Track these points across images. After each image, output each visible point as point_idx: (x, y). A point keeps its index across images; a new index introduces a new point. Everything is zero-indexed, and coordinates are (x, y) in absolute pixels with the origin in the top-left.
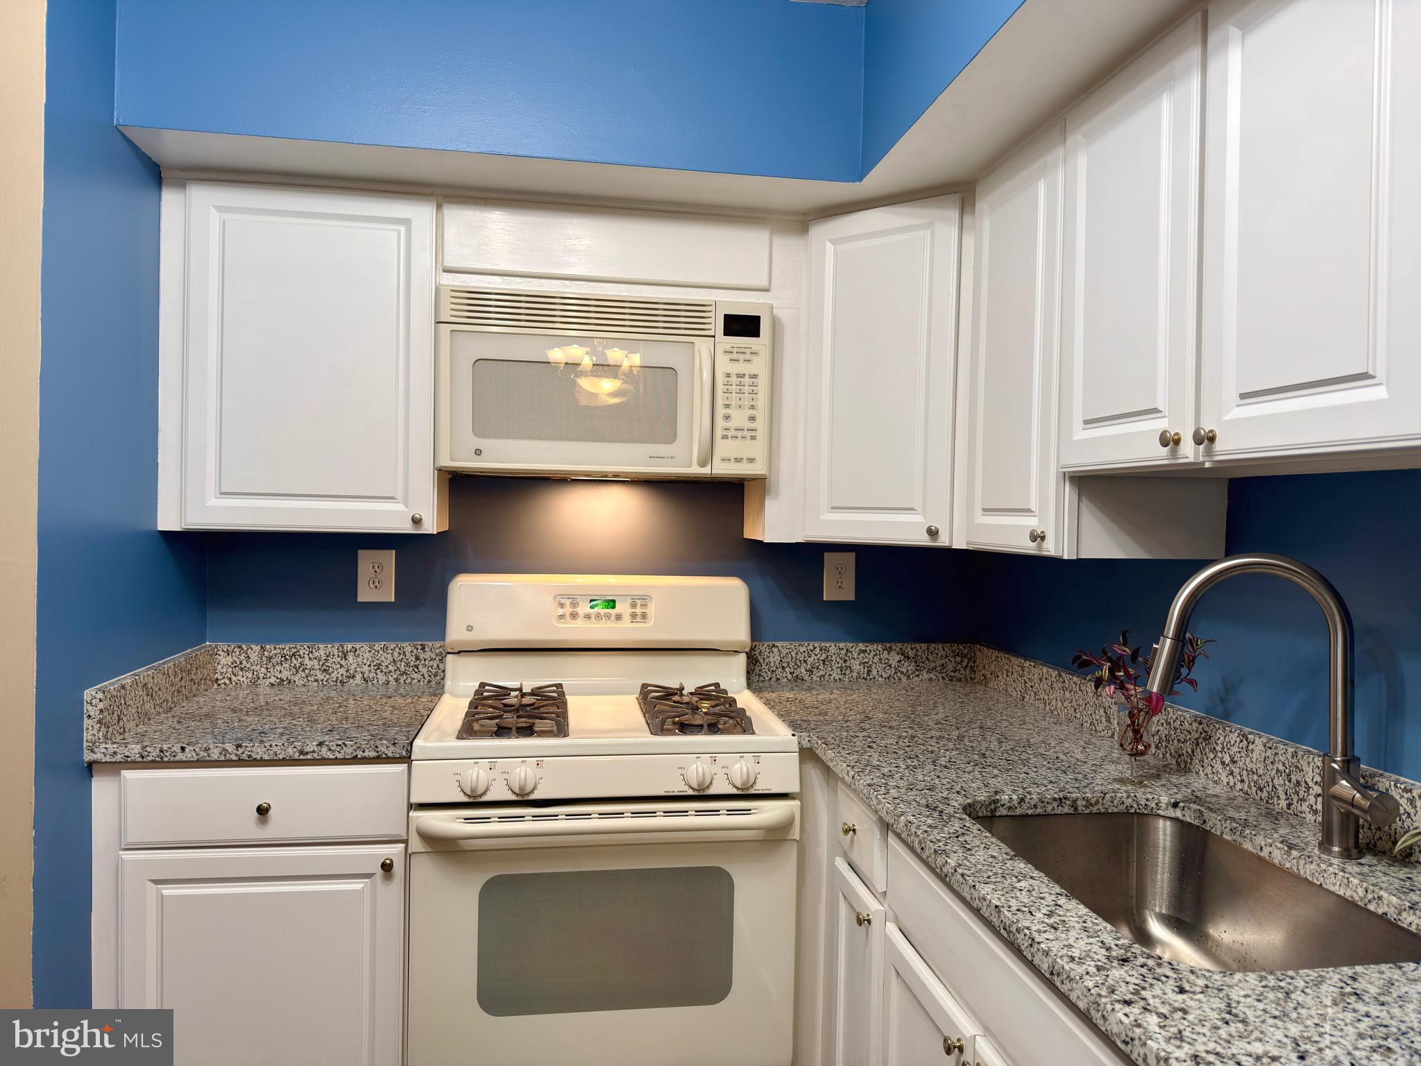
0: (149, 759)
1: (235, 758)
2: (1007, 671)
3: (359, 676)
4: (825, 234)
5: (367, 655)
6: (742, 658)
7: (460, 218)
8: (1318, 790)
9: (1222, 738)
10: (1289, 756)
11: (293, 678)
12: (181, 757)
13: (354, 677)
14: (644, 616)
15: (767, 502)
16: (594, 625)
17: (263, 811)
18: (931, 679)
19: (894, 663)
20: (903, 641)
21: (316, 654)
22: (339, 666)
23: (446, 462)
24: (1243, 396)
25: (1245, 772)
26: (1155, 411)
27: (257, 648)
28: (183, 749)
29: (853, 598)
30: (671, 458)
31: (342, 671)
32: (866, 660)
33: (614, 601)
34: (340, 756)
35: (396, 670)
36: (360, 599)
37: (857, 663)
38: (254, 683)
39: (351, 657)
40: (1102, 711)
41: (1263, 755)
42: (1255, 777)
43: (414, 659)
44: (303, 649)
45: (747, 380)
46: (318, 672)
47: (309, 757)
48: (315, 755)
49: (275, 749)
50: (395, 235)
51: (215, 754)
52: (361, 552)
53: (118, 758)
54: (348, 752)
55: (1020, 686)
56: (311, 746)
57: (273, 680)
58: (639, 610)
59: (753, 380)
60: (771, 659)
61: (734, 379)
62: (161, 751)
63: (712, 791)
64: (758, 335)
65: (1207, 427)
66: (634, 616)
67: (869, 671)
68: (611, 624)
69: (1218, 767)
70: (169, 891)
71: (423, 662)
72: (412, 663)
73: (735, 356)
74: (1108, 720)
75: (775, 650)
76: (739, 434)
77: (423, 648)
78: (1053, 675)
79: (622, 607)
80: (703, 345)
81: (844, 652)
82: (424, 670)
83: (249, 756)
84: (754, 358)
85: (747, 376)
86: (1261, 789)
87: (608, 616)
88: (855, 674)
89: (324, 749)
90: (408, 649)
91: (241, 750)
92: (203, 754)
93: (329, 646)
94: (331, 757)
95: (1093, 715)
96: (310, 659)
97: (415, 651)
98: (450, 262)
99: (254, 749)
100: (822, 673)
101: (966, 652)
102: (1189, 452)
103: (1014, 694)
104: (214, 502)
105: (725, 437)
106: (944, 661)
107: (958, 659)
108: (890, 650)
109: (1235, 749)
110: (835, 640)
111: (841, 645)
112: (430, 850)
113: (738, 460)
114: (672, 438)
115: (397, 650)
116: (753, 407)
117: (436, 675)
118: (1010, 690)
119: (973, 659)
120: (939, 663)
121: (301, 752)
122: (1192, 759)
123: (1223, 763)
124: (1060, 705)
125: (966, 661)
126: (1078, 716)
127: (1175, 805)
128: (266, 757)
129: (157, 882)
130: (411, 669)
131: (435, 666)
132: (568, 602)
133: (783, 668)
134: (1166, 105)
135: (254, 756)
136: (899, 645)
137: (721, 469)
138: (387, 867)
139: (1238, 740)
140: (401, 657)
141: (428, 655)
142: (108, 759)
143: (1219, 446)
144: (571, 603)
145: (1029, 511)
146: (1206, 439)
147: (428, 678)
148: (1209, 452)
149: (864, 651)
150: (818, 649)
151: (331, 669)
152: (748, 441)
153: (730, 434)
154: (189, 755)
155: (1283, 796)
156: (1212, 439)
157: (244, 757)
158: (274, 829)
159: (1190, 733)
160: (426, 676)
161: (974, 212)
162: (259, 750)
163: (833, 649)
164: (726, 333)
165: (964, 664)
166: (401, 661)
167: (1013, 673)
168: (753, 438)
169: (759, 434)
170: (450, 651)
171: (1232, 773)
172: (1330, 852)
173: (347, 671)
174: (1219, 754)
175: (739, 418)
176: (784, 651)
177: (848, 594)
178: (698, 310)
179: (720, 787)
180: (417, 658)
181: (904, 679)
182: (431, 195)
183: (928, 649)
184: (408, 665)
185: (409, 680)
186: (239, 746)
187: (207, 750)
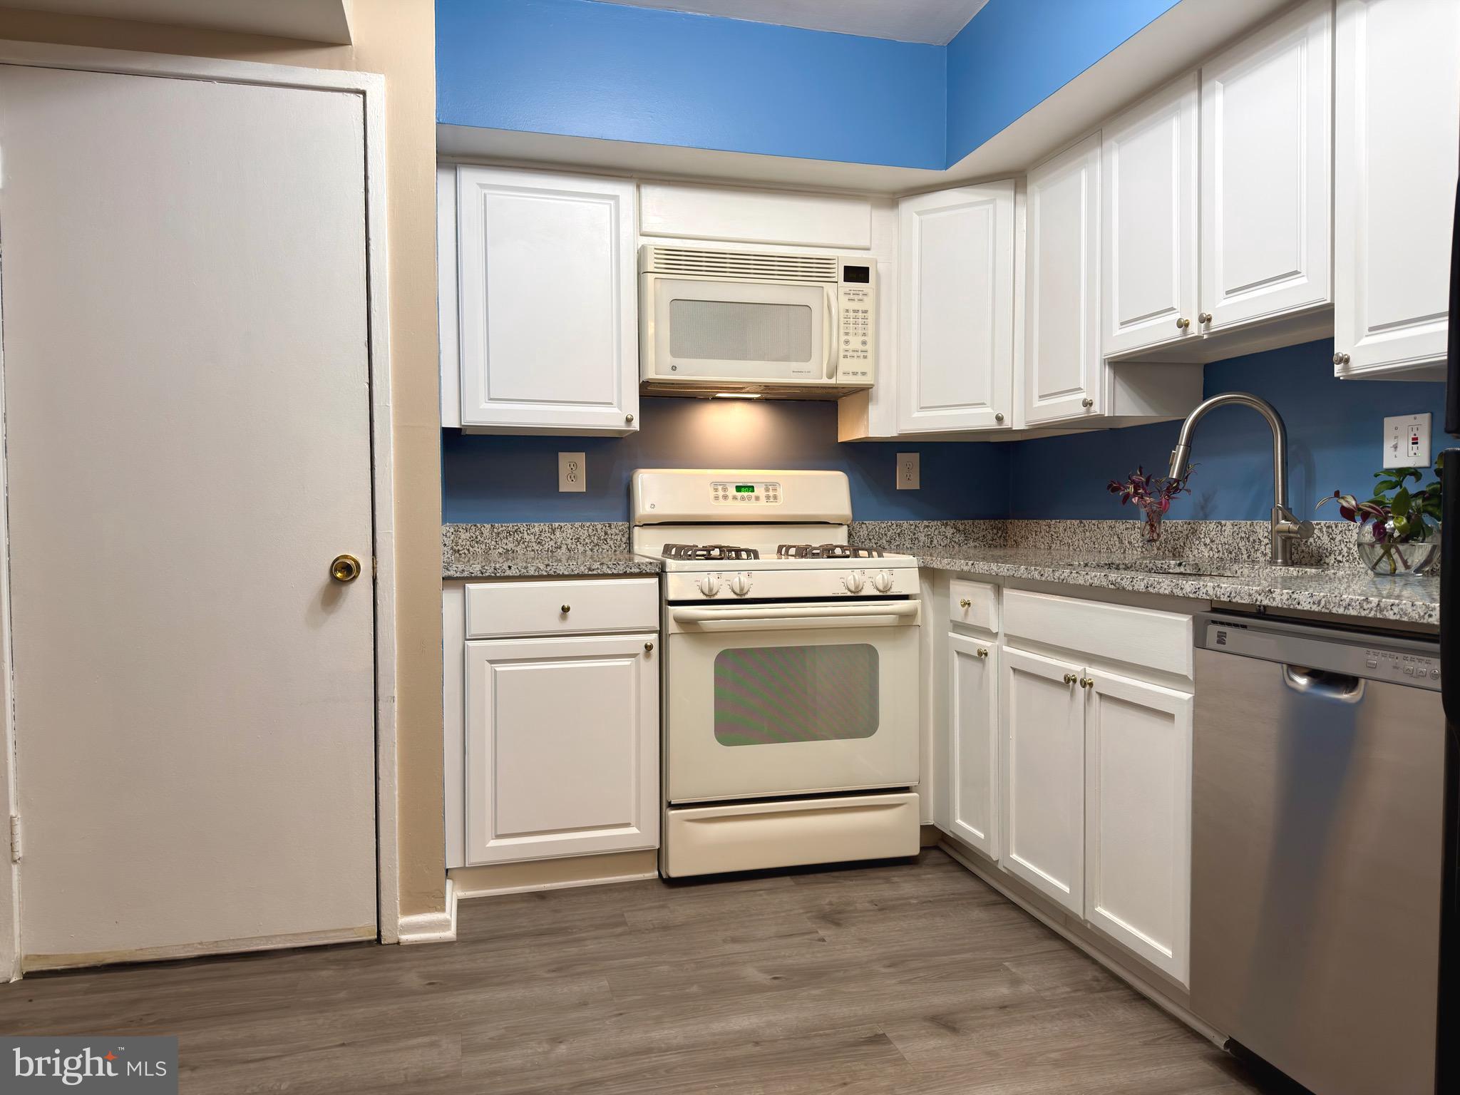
0: (487, 574)
1: (545, 574)
2: (1036, 532)
3: (564, 547)
4: (910, 209)
5: (570, 531)
6: (845, 529)
7: (653, 195)
8: (1266, 541)
9: (1204, 529)
10: (1248, 526)
11: (516, 549)
12: (508, 573)
13: (561, 547)
14: (775, 497)
15: (870, 407)
16: (739, 504)
17: (565, 610)
18: (975, 547)
19: (949, 535)
20: (956, 519)
21: (533, 530)
22: (549, 539)
23: (651, 374)
24: (1228, 293)
25: (1220, 546)
26: (1172, 309)
27: (488, 526)
28: (510, 567)
29: (918, 487)
30: (808, 372)
31: (552, 543)
32: (929, 533)
33: (753, 487)
34: (615, 572)
35: (590, 543)
36: (562, 489)
37: (923, 535)
38: (487, 552)
39: (558, 533)
40: (1116, 537)
41: (1232, 530)
42: (1227, 546)
43: (603, 534)
44: (523, 527)
45: (860, 314)
46: (534, 544)
47: (595, 572)
48: (599, 571)
49: (572, 567)
50: (607, 207)
51: (532, 572)
52: (560, 453)
53: (466, 574)
54: (620, 569)
55: (1048, 540)
56: (596, 565)
57: (501, 550)
58: (771, 493)
59: (865, 314)
60: (861, 533)
61: (851, 314)
62: (495, 569)
63: (863, 593)
64: (867, 281)
65: (1206, 312)
66: (768, 497)
67: (932, 541)
68: (753, 503)
69: (1202, 548)
70: (500, 668)
71: (610, 536)
72: (602, 537)
73: (852, 297)
74: (1121, 542)
75: (863, 526)
76: (855, 354)
77: (610, 526)
78: (1076, 524)
79: (759, 491)
80: (829, 289)
81: (913, 527)
82: (611, 543)
83: (555, 572)
84: (865, 298)
85: (860, 312)
86: (1231, 553)
87: (749, 498)
88: (921, 544)
89: (605, 567)
90: (599, 527)
91: (549, 568)
92: (523, 571)
93: (542, 524)
94: (610, 572)
95: (1109, 542)
96: (528, 534)
97: (604, 528)
98: (646, 229)
99: (558, 567)
100: (898, 543)
101: (1000, 525)
102: (1195, 329)
103: (1042, 546)
104: (486, 405)
105: (845, 357)
106: (984, 533)
107: (995, 531)
108: (946, 525)
109: (1213, 533)
110: (907, 520)
111: (911, 522)
112: (683, 632)
113: (855, 374)
114: (808, 358)
115: (591, 527)
116: (864, 334)
117: (619, 547)
118: (1038, 544)
119: (1005, 531)
120: (981, 534)
121: (590, 569)
122: (1184, 549)
123: (1205, 545)
124: (1081, 542)
125: (1000, 532)
126: (1097, 546)
127: (1180, 565)
128: (566, 573)
129: (491, 662)
130: (602, 541)
131: (619, 539)
132: (720, 488)
133: (870, 539)
134: (1175, 123)
135: (558, 572)
136: (953, 522)
137: (841, 379)
138: (648, 648)
139: (1215, 527)
140: (595, 532)
141: (614, 531)
142: (458, 575)
143: (1213, 323)
144: (722, 489)
145: (1080, 389)
146: (1205, 320)
147: (614, 548)
148: (1207, 327)
149: (928, 526)
150: (895, 525)
151: (544, 542)
152: (862, 360)
153: (849, 354)
154: (514, 572)
155: (1244, 552)
156: (1209, 320)
157: (552, 572)
158: (573, 623)
159: (1182, 532)
160: (613, 547)
161: (1025, 193)
162: (561, 568)
163: (905, 525)
164: (846, 280)
165: (999, 535)
166: (594, 535)
167: (1041, 532)
168: (865, 357)
169: (869, 354)
170: (638, 524)
171: (1211, 549)
172: (1275, 563)
173: (555, 543)
174: (1203, 540)
175: (855, 343)
176: (871, 527)
177: (915, 484)
178: (825, 263)
179: (869, 591)
180: (606, 533)
181: (956, 547)
182: (631, 177)
183: (973, 524)
184: (599, 538)
185: (601, 550)
186: (547, 565)
187: (526, 568)
